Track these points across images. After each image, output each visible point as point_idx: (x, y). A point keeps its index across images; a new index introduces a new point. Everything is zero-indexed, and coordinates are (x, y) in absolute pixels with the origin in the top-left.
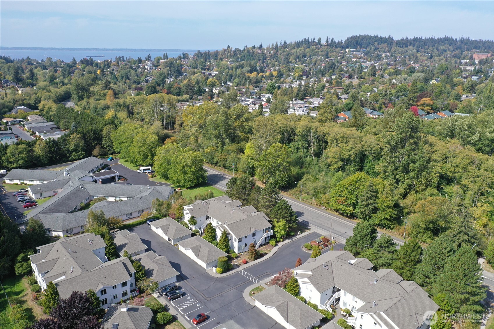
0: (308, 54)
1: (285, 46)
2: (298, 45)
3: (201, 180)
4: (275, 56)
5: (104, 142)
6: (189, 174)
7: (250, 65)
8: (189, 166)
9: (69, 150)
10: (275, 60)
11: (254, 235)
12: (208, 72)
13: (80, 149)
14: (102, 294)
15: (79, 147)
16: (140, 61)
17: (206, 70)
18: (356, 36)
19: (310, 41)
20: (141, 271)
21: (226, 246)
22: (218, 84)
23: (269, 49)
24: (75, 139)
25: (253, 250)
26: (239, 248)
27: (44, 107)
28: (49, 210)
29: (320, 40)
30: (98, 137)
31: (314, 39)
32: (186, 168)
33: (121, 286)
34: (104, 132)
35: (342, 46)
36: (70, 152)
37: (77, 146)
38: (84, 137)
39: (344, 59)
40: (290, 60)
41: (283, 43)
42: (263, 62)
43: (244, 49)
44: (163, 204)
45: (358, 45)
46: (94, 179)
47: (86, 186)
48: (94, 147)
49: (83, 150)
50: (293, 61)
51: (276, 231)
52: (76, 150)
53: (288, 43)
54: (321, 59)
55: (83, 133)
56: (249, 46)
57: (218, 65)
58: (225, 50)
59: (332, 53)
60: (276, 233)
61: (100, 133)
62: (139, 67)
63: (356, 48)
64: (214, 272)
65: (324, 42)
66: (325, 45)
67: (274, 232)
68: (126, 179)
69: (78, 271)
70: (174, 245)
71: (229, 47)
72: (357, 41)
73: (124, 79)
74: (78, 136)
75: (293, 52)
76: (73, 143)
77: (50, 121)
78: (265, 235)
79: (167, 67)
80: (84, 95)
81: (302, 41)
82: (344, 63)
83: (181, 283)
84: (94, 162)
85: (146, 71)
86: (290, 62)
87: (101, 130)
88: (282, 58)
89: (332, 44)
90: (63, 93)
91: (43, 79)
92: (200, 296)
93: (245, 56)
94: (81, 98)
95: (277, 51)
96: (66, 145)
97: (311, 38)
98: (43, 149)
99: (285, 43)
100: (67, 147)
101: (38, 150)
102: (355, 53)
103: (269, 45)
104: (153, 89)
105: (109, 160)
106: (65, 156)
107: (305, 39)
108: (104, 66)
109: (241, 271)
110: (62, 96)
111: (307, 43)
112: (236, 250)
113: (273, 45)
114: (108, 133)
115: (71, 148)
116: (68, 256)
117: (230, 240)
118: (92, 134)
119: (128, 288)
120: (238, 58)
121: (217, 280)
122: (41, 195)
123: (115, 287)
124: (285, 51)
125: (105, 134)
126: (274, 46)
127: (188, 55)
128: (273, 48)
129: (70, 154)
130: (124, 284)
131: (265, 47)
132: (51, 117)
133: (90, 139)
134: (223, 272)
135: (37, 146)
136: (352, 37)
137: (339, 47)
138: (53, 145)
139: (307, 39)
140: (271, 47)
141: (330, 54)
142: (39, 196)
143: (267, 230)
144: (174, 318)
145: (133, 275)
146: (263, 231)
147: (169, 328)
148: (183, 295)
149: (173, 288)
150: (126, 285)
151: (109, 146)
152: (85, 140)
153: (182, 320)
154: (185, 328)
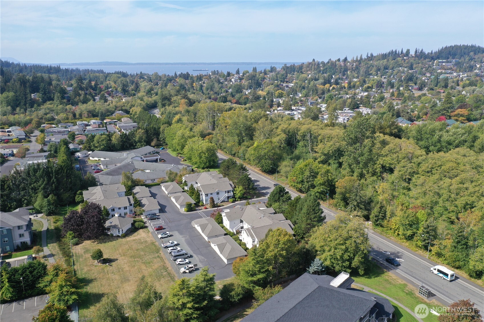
0: (391, 66)
1: (371, 58)
2: (384, 56)
3: (212, 163)
4: (357, 68)
5: (161, 136)
6: (203, 158)
7: (324, 78)
8: (204, 153)
9: (135, 141)
10: (356, 72)
11: (218, 193)
12: (287, 84)
13: (143, 141)
14: (112, 211)
15: (142, 139)
16: (229, 74)
17: (285, 82)
18: (451, 46)
19: (397, 52)
20: (137, 202)
22: (285, 95)
23: (353, 61)
24: (140, 133)
25: (212, 201)
26: (206, 201)
27: (132, 111)
28: (106, 173)
29: (408, 51)
30: (157, 133)
31: (402, 51)
32: (202, 154)
33: (123, 208)
34: (161, 130)
35: (433, 57)
36: (136, 143)
37: (141, 138)
38: (147, 131)
39: (428, 70)
40: (371, 72)
41: (369, 55)
42: (344, 75)
43: (328, 62)
44: (173, 173)
45: (451, 56)
46: (142, 159)
47: (134, 162)
48: (152, 140)
49: (145, 141)
50: (374, 73)
52: (140, 141)
53: (375, 55)
54: (404, 70)
55: (146, 129)
56: (334, 59)
57: (298, 77)
58: (310, 64)
59: (417, 65)
61: (158, 130)
62: (226, 80)
63: (448, 58)
64: (183, 210)
65: (412, 53)
66: (413, 57)
67: (234, 194)
68: (165, 161)
69: (102, 198)
70: (170, 197)
71: (314, 60)
72: (450, 52)
73: (209, 90)
74: (143, 131)
75: (376, 64)
76: (138, 136)
77: (135, 122)
78: (227, 195)
79: (249, 80)
80: (166, 103)
81: (389, 53)
82: (428, 75)
83: (161, 214)
84: (148, 149)
85: (231, 83)
86: (371, 74)
87: (159, 128)
88: (362, 70)
89: (421, 55)
90: (153, 102)
91: (143, 90)
92: (167, 220)
93: (327, 68)
94: (164, 105)
95: (360, 63)
97: (399, 50)
98: (118, 140)
99: (372, 55)
100: (134, 138)
101: (114, 140)
102: (444, 64)
103: (353, 58)
104: (224, 99)
105: (161, 149)
106: (132, 145)
107: (392, 51)
108: (197, 79)
109: (199, 212)
110: (152, 104)
111: (394, 55)
112: (204, 202)
113: (357, 58)
114: (164, 130)
116: (101, 192)
117: (201, 195)
118: (152, 130)
119: (127, 211)
120: (320, 71)
121: (183, 214)
122: (107, 167)
123: (120, 208)
124: (368, 64)
126: (359, 59)
127: (276, 69)
128: (357, 60)
129: (136, 144)
130: (125, 208)
131: (349, 59)
132: (135, 119)
133: (151, 134)
134: (188, 211)
135: (114, 137)
136: (446, 48)
137: (428, 58)
138: (125, 137)
139: (394, 50)
140: (355, 59)
141: (414, 66)
142: (105, 167)
143: (229, 192)
144: (146, 227)
145: (133, 205)
146: (226, 191)
147: (141, 230)
148: (158, 219)
149: (153, 214)
150: (126, 209)
151: (164, 139)
152: (147, 135)
153: (150, 228)
154: (149, 232)
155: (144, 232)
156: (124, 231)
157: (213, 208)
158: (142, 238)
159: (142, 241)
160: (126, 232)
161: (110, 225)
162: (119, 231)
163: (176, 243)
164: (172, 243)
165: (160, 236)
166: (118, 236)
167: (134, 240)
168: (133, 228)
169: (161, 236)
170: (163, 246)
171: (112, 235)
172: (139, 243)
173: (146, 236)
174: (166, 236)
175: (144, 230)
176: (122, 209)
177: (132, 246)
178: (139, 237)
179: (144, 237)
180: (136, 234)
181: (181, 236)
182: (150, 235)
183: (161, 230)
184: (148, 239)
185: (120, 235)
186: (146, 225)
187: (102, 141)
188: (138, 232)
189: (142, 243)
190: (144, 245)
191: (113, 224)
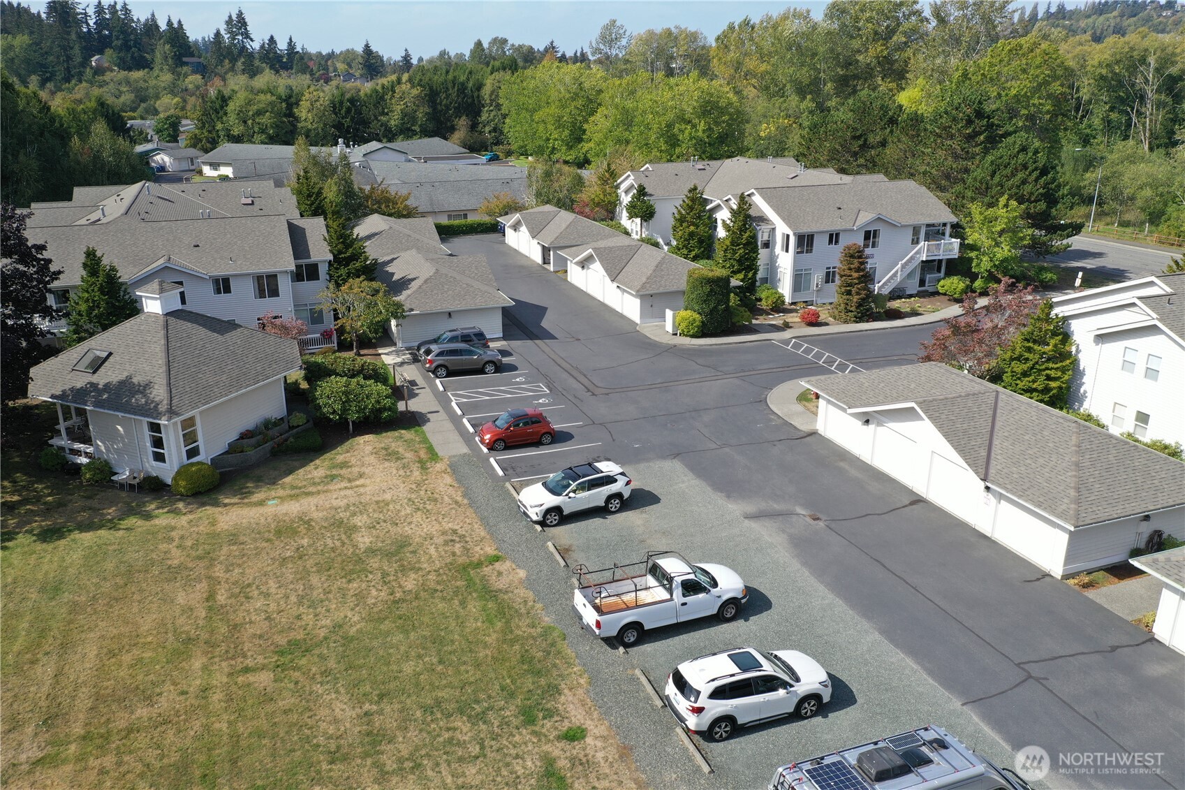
5: (484, 117)
9: (388, 129)
11: (871, 235)
13: (417, 128)
15: (414, 119)
20: (355, 257)
21: (740, 261)
24: (405, 99)
25: (855, 275)
26: (799, 281)
30: (470, 105)
33: (250, 288)
34: (486, 91)
37: (408, 117)
38: (431, 97)
44: (561, 172)
48: (454, 125)
51: (973, 247)
52: (405, 131)
55: (431, 89)
60: (973, 254)
61: (476, 94)
67: (963, 246)
70: (556, 272)
74: (415, 92)
76: (398, 108)
78: (923, 250)
83: (515, 345)
87: (479, 86)
92: (571, 381)
96: (383, 114)
98: (320, 115)
100: (383, 118)
101: (307, 116)
109: (787, 342)
112: (785, 289)
114: (496, 93)
115: (393, 123)
117: (766, 245)
118: (453, 93)
119: (284, 309)
121: (672, 350)
123: (223, 285)
125: (486, 97)
130: (267, 285)
133: (448, 107)
134: (703, 332)
135: (304, 104)
138: (349, 111)
143: (934, 232)
144: (413, 420)
145: (323, 270)
146: (916, 230)
147: (366, 444)
148: (499, 368)
149: (466, 338)
150: (274, 293)
151: (495, 130)
152: (434, 109)
153: (439, 432)
154: (433, 455)
155: (391, 455)
156: (211, 447)
157: (860, 319)
158: (361, 508)
159: (364, 540)
160: (233, 448)
161: (81, 381)
162: (158, 443)
163: (729, 583)
164: (691, 587)
165: (536, 498)
166: (153, 487)
167: (285, 530)
168: (299, 418)
169: (551, 500)
170: (590, 616)
171: (103, 472)
172: (324, 568)
173: (402, 491)
174: (598, 496)
175: (389, 439)
176: (244, 291)
177: (243, 592)
178: (337, 497)
179: (382, 505)
180: (317, 469)
181: (735, 508)
182: (444, 484)
183: (537, 443)
184: (419, 527)
185: (167, 472)
186: (414, 405)
187: (259, 113)
188: (340, 454)
189: (355, 565)
190: (377, 595)
191: (108, 375)
